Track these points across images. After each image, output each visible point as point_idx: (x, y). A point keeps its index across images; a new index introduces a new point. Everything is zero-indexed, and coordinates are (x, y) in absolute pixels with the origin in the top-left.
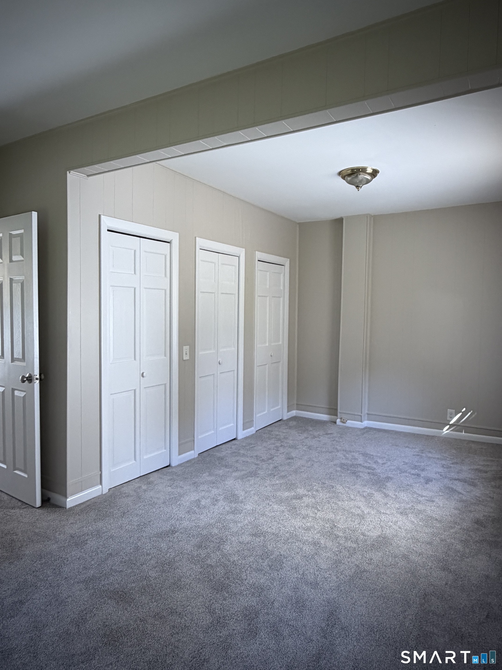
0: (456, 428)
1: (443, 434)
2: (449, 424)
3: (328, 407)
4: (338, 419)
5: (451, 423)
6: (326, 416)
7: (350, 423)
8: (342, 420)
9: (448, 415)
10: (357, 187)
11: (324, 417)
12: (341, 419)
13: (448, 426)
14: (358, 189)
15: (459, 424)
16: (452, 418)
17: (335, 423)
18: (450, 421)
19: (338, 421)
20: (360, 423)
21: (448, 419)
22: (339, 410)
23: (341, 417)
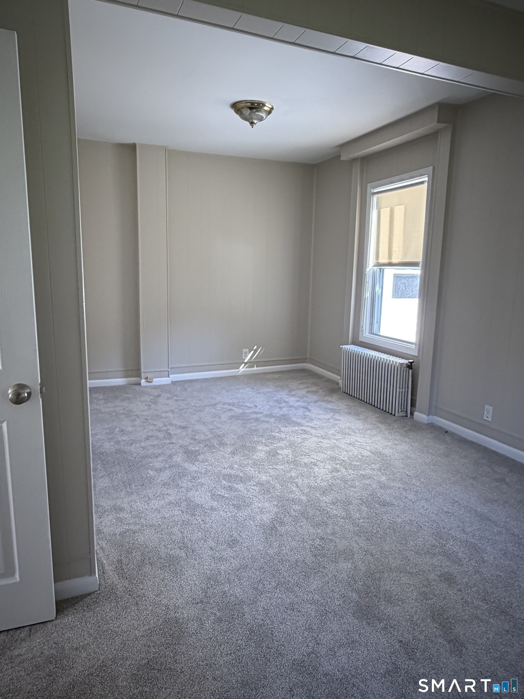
0: (249, 365)
1: (240, 372)
2: (243, 363)
3: (123, 369)
4: (142, 379)
5: (246, 361)
6: (124, 379)
7: (157, 381)
8: (149, 380)
9: (244, 354)
10: (252, 123)
11: (120, 381)
12: (147, 378)
13: (244, 364)
14: (252, 126)
15: (252, 360)
16: (246, 356)
17: (140, 384)
18: (245, 359)
19: (143, 381)
20: (168, 378)
21: (244, 357)
22: (142, 370)
23: (146, 376)
